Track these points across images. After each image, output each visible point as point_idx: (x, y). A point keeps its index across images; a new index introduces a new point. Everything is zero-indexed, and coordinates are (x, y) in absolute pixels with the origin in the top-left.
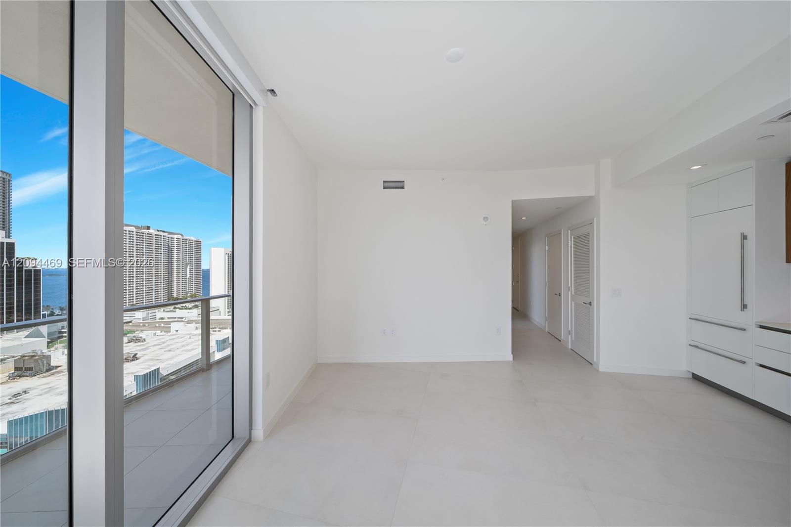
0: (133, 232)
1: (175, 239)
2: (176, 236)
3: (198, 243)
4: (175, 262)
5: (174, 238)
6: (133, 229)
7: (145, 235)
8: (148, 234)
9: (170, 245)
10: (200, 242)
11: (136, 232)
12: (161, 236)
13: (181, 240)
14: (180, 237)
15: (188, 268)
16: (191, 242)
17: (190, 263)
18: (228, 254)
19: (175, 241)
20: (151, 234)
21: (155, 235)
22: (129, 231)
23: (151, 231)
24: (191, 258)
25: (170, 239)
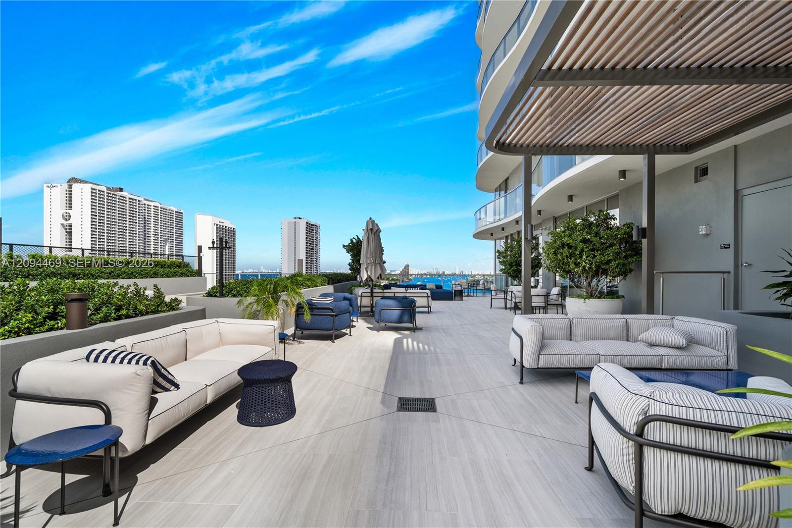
0: (103, 192)
1: (152, 207)
2: (152, 204)
3: (179, 214)
4: (152, 236)
5: (150, 206)
6: (104, 188)
7: (117, 197)
8: (120, 196)
9: (146, 217)
10: (182, 213)
11: (107, 193)
12: (136, 200)
13: (159, 209)
14: (157, 204)
15: (168, 245)
16: (171, 212)
17: (170, 240)
18: (217, 225)
19: (152, 210)
20: (125, 197)
21: (130, 198)
22: (99, 191)
23: (123, 193)
24: (170, 233)
25: (146, 206)
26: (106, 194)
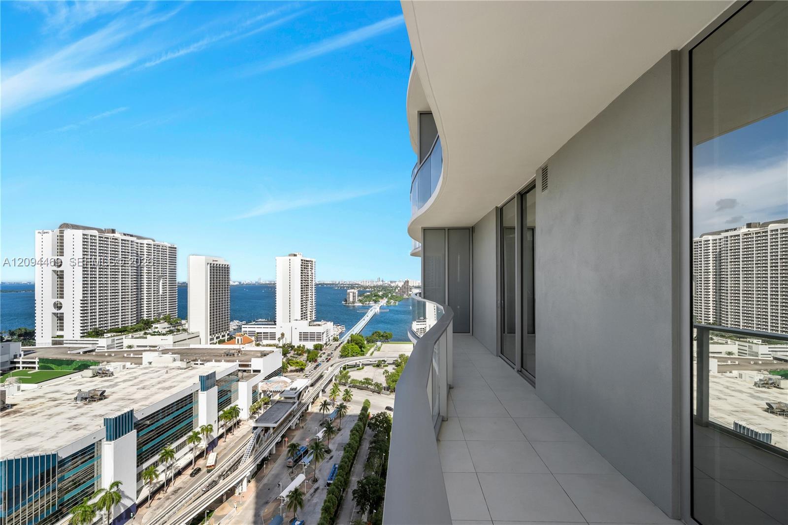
0: (95, 236)
1: (145, 245)
2: (145, 242)
3: (173, 249)
4: (145, 274)
5: (143, 244)
6: (95, 233)
7: (109, 240)
8: (113, 239)
9: (139, 253)
10: (176, 248)
11: (99, 237)
12: (128, 241)
13: (152, 246)
14: (150, 242)
15: (161, 282)
16: (164, 249)
17: (163, 276)
18: (211, 264)
19: (145, 248)
20: (117, 239)
21: (122, 240)
22: (91, 236)
23: (117, 235)
24: (164, 269)
25: (139, 245)
26: (97, 238)
